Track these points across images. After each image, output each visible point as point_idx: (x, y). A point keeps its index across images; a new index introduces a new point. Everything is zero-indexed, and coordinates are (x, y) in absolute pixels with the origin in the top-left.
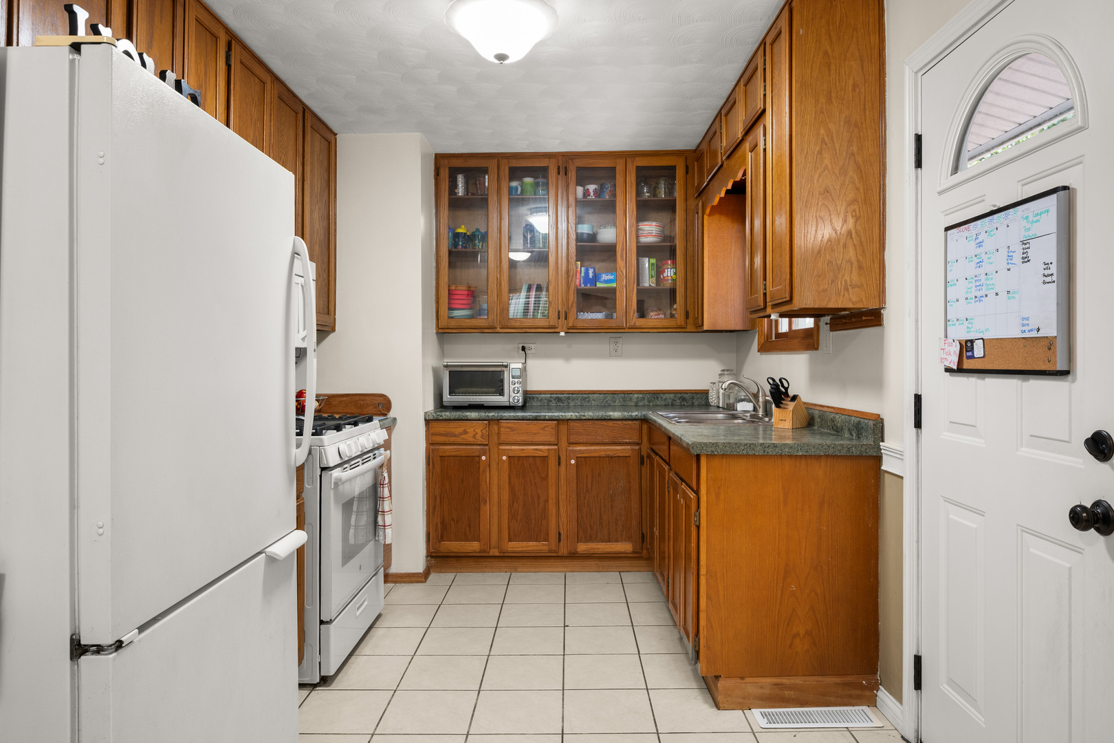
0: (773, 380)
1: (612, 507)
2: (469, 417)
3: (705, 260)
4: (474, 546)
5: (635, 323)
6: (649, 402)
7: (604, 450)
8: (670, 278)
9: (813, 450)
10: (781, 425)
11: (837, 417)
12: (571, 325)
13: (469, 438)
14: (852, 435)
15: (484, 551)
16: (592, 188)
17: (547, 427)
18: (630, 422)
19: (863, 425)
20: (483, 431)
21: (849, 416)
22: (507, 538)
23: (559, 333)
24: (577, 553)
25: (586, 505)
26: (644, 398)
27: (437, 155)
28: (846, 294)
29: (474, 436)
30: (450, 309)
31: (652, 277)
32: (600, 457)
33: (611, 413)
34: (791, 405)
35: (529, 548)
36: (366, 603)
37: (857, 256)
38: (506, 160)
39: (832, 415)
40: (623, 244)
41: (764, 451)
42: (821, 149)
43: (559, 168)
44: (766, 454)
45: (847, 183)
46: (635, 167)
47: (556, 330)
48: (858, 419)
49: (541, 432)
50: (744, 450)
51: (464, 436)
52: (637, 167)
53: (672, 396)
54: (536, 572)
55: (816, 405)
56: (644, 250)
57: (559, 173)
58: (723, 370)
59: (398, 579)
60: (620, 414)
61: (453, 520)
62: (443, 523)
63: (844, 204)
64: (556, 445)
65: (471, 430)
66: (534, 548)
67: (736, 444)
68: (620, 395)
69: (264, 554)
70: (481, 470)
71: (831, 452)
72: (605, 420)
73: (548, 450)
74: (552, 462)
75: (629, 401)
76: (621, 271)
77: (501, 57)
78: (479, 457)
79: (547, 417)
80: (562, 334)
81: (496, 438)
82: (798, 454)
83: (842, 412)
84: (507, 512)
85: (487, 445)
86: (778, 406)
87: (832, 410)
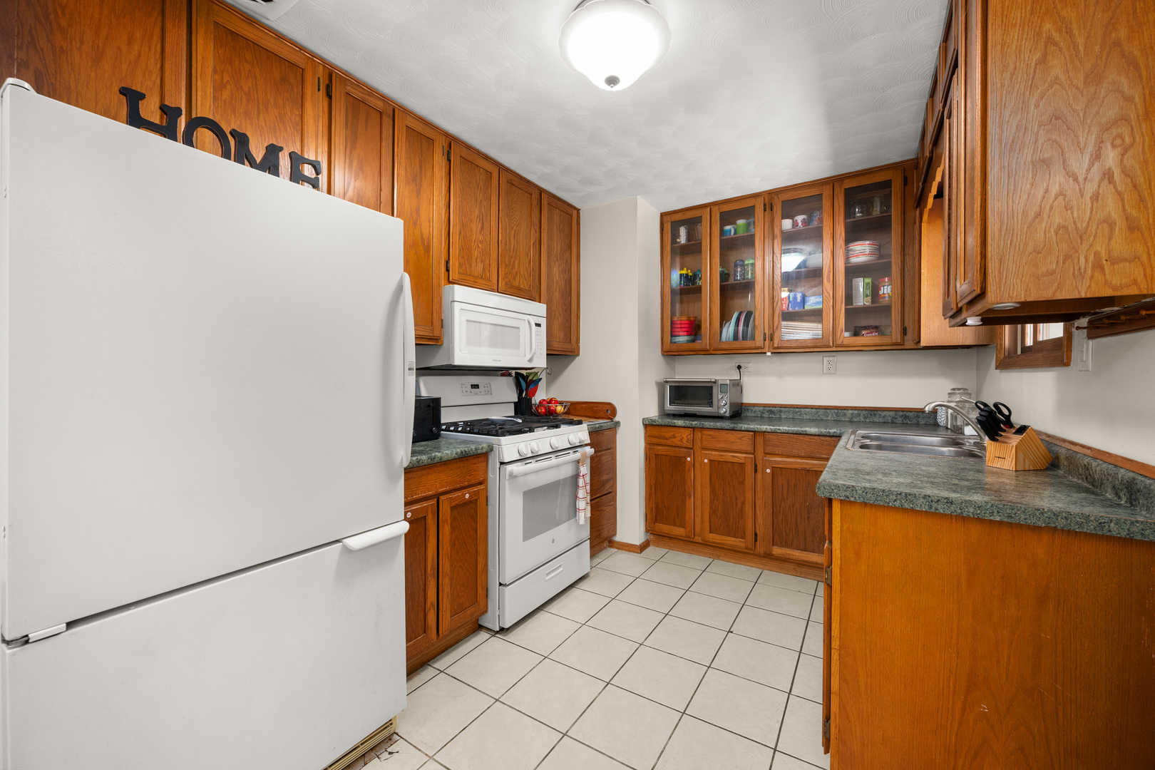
0: (985, 405)
1: (808, 518)
2: (676, 424)
3: (922, 271)
4: (680, 531)
5: (843, 342)
6: (865, 418)
7: (800, 463)
8: (887, 295)
9: (1023, 516)
10: (998, 464)
11: (1094, 464)
12: (776, 345)
13: (676, 441)
14: (1119, 497)
15: (689, 537)
16: (800, 218)
17: (743, 437)
18: (828, 438)
19: (1140, 486)
20: (689, 437)
21: (1116, 466)
22: (708, 529)
23: (765, 353)
24: (773, 555)
25: (781, 512)
26: (859, 415)
27: (661, 214)
28: (1097, 274)
29: (681, 440)
30: (672, 335)
31: (867, 296)
32: (796, 469)
33: (807, 429)
34: (1015, 440)
35: (727, 542)
36: (561, 569)
37: (1124, 210)
38: (717, 208)
39: (1086, 460)
40: (830, 266)
41: (931, 507)
42: (1045, 55)
43: (765, 205)
44: (933, 510)
45: (1103, 94)
46: (843, 190)
47: (763, 351)
48: (1131, 475)
49: (739, 441)
50: (895, 501)
51: (673, 440)
52: (846, 189)
53: (892, 413)
54: (735, 563)
55: (1064, 441)
56: (853, 272)
57: (765, 210)
58: (953, 389)
59: (621, 547)
60: (817, 430)
61: (665, 507)
62: (657, 507)
63: (1095, 130)
64: (753, 454)
65: (678, 435)
66: (732, 543)
67: (884, 491)
68: (833, 411)
69: (341, 544)
70: (687, 468)
71: (1061, 523)
72: (800, 434)
73: (745, 457)
74: (749, 469)
75: (843, 416)
76: (828, 293)
77: (612, 81)
78: (685, 458)
79: (743, 429)
80: (769, 354)
81: (700, 443)
82: (992, 518)
83: (1104, 458)
84: (708, 507)
85: (692, 449)
86: (993, 438)
87: (1088, 452)
